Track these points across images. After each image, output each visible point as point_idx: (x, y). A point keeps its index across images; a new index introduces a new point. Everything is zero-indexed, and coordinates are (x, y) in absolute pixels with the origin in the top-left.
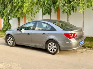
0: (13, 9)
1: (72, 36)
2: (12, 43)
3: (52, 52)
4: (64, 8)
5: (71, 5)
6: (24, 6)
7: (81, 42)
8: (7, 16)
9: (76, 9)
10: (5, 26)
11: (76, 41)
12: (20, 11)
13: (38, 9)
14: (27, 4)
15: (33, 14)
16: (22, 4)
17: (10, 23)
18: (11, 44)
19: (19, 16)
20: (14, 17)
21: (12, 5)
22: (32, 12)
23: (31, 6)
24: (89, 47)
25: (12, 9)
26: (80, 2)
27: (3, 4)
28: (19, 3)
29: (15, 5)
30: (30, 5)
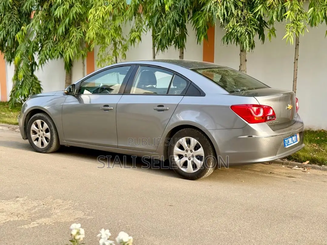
0: (50, 26)
1: (261, 114)
2: (46, 138)
3: (190, 169)
4: (231, 24)
5: (255, 14)
6: (90, 17)
7: (290, 140)
8: (27, 51)
9: (273, 31)
10: (18, 86)
11: (273, 133)
12: (75, 34)
13: (139, 29)
14: (101, 12)
15: (120, 47)
16: (84, 10)
17: (36, 79)
18: (42, 144)
19: (70, 52)
20: (52, 57)
21: (49, 14)
22: (117, 39)
23: (114, 19)
24: (313, 161)
25: (46, 28)
26: (288, 4)
27: (16, 12)
28: (71, 6)
29: (58, 12)
30: (110, 14)
